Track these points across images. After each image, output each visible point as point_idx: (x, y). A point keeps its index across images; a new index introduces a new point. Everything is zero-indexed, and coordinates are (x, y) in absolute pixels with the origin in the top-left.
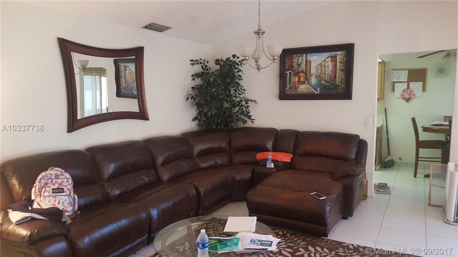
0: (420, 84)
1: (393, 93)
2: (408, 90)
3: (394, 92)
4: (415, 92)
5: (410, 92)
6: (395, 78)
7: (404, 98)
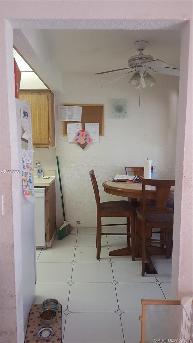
0: (97, 125)
1: (65, 137)
2: (83, 133)
3: (67, 135)
4: (91, 136)
5: (86, 136)
6: (67, 117)
7: (79, 144)
